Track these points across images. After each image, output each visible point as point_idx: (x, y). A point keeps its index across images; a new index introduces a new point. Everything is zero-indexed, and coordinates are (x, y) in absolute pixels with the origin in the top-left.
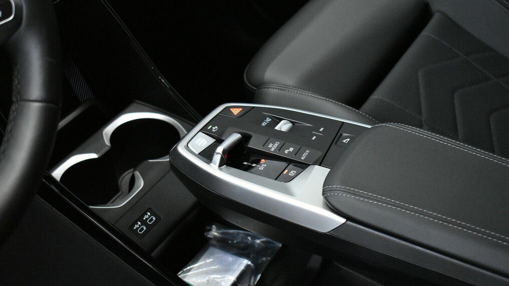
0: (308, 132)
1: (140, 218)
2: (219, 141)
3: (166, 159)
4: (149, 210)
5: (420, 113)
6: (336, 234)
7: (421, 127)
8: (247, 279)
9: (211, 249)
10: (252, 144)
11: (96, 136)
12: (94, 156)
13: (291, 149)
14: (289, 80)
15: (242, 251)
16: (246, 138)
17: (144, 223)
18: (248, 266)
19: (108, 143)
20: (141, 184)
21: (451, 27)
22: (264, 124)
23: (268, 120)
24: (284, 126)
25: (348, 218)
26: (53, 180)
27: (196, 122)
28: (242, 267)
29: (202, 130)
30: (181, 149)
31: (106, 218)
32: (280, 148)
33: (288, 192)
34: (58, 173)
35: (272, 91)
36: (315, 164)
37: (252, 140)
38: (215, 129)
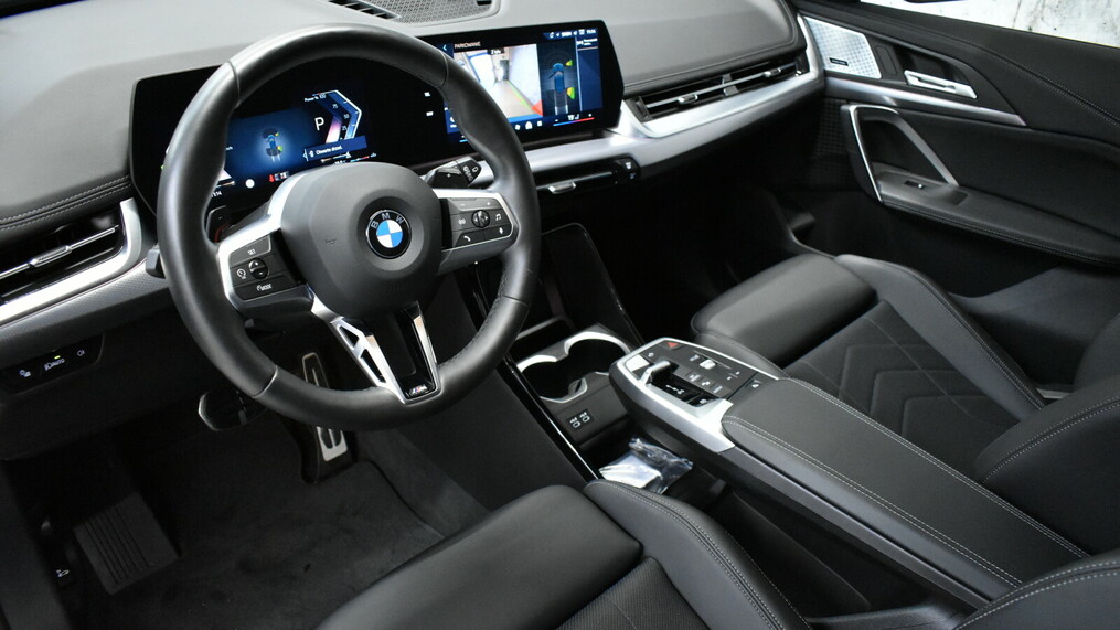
0: (726, 373)
1: (578, 416)
2: (651, 365)
3: (607, 374)
4: (586, 410)
5: (839, 383)
6: (725, 455)
7: (836, 395)
8: (655, 487)
9: (631, 457)
10: (677, 373)
11: (558, 344)
12: (553, 359)
13: (708, 383)
14: (728, 331)
15: (657, 465)
16: (673, 367)
17: (580, 420)
18: (658, 477)
19: (567, 352)
20: (585, 389)
21: (893, 316)
22: (692, 359)
23: (697, 357)
24: (708, 364)
25: (737, 444)
26: (517, 370)
27: (638, 347)
28: (653, 477)
29: (641, 354)
30: (620, 364)
31: (551, 409)
32: (699, 380)
33: (694, 414)
34: (522, 366)
35: (710, 337)
36: (723, 398)
37: (678, 370)
38: (651, 355)
